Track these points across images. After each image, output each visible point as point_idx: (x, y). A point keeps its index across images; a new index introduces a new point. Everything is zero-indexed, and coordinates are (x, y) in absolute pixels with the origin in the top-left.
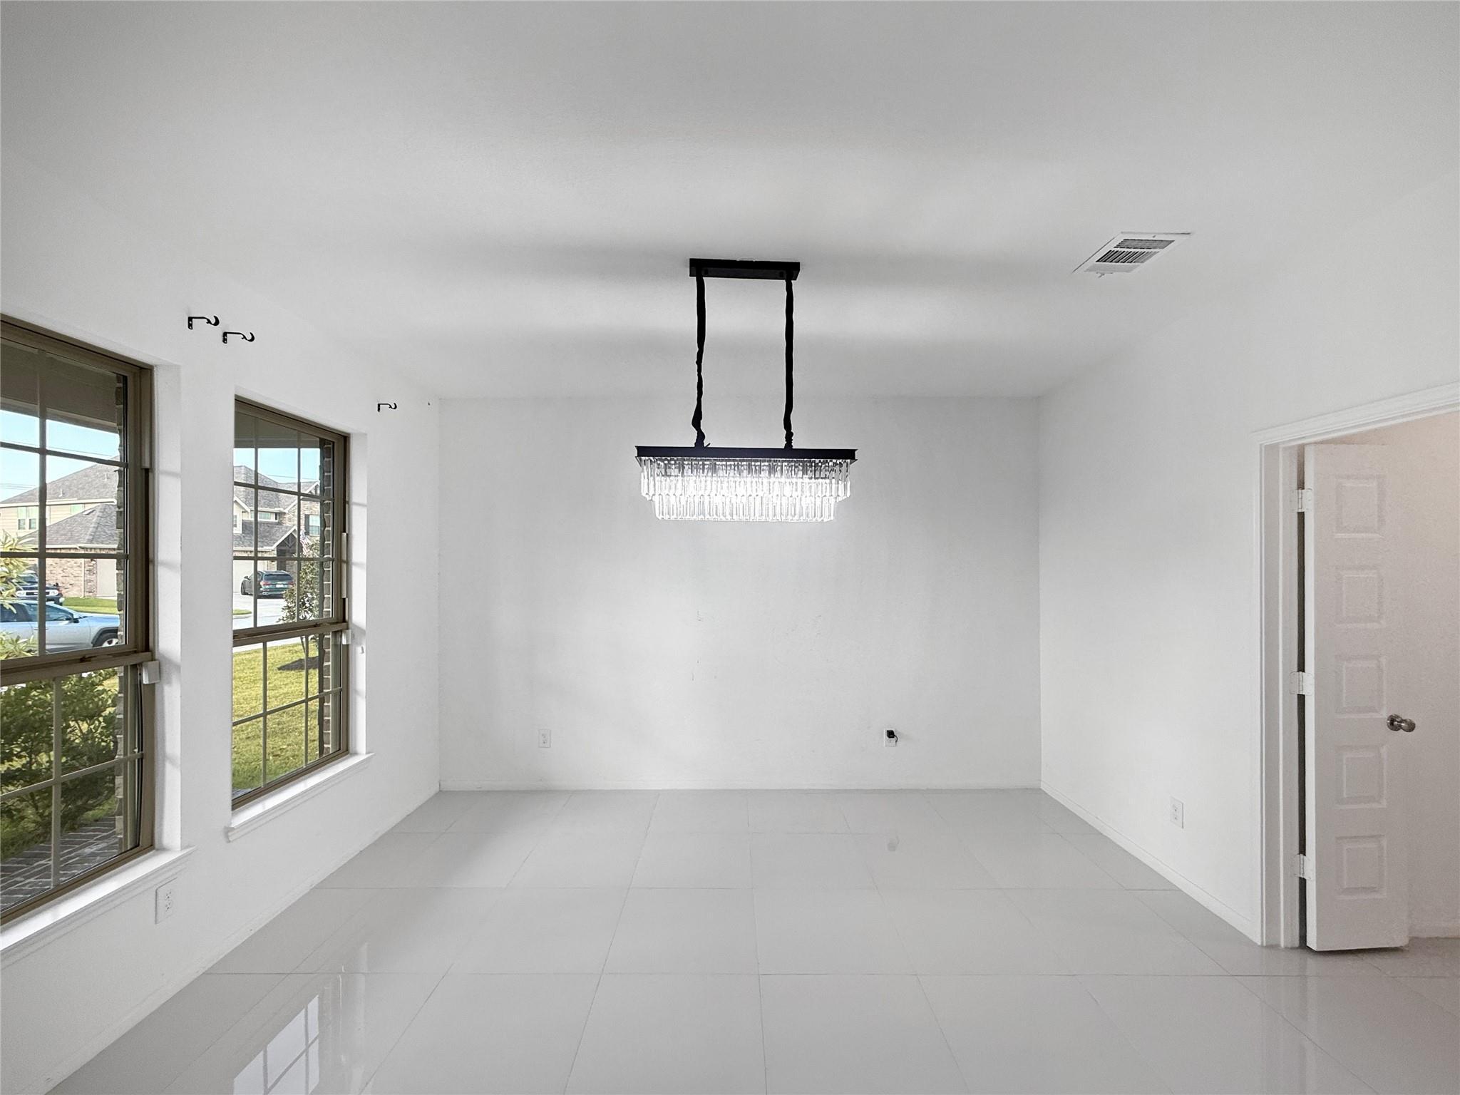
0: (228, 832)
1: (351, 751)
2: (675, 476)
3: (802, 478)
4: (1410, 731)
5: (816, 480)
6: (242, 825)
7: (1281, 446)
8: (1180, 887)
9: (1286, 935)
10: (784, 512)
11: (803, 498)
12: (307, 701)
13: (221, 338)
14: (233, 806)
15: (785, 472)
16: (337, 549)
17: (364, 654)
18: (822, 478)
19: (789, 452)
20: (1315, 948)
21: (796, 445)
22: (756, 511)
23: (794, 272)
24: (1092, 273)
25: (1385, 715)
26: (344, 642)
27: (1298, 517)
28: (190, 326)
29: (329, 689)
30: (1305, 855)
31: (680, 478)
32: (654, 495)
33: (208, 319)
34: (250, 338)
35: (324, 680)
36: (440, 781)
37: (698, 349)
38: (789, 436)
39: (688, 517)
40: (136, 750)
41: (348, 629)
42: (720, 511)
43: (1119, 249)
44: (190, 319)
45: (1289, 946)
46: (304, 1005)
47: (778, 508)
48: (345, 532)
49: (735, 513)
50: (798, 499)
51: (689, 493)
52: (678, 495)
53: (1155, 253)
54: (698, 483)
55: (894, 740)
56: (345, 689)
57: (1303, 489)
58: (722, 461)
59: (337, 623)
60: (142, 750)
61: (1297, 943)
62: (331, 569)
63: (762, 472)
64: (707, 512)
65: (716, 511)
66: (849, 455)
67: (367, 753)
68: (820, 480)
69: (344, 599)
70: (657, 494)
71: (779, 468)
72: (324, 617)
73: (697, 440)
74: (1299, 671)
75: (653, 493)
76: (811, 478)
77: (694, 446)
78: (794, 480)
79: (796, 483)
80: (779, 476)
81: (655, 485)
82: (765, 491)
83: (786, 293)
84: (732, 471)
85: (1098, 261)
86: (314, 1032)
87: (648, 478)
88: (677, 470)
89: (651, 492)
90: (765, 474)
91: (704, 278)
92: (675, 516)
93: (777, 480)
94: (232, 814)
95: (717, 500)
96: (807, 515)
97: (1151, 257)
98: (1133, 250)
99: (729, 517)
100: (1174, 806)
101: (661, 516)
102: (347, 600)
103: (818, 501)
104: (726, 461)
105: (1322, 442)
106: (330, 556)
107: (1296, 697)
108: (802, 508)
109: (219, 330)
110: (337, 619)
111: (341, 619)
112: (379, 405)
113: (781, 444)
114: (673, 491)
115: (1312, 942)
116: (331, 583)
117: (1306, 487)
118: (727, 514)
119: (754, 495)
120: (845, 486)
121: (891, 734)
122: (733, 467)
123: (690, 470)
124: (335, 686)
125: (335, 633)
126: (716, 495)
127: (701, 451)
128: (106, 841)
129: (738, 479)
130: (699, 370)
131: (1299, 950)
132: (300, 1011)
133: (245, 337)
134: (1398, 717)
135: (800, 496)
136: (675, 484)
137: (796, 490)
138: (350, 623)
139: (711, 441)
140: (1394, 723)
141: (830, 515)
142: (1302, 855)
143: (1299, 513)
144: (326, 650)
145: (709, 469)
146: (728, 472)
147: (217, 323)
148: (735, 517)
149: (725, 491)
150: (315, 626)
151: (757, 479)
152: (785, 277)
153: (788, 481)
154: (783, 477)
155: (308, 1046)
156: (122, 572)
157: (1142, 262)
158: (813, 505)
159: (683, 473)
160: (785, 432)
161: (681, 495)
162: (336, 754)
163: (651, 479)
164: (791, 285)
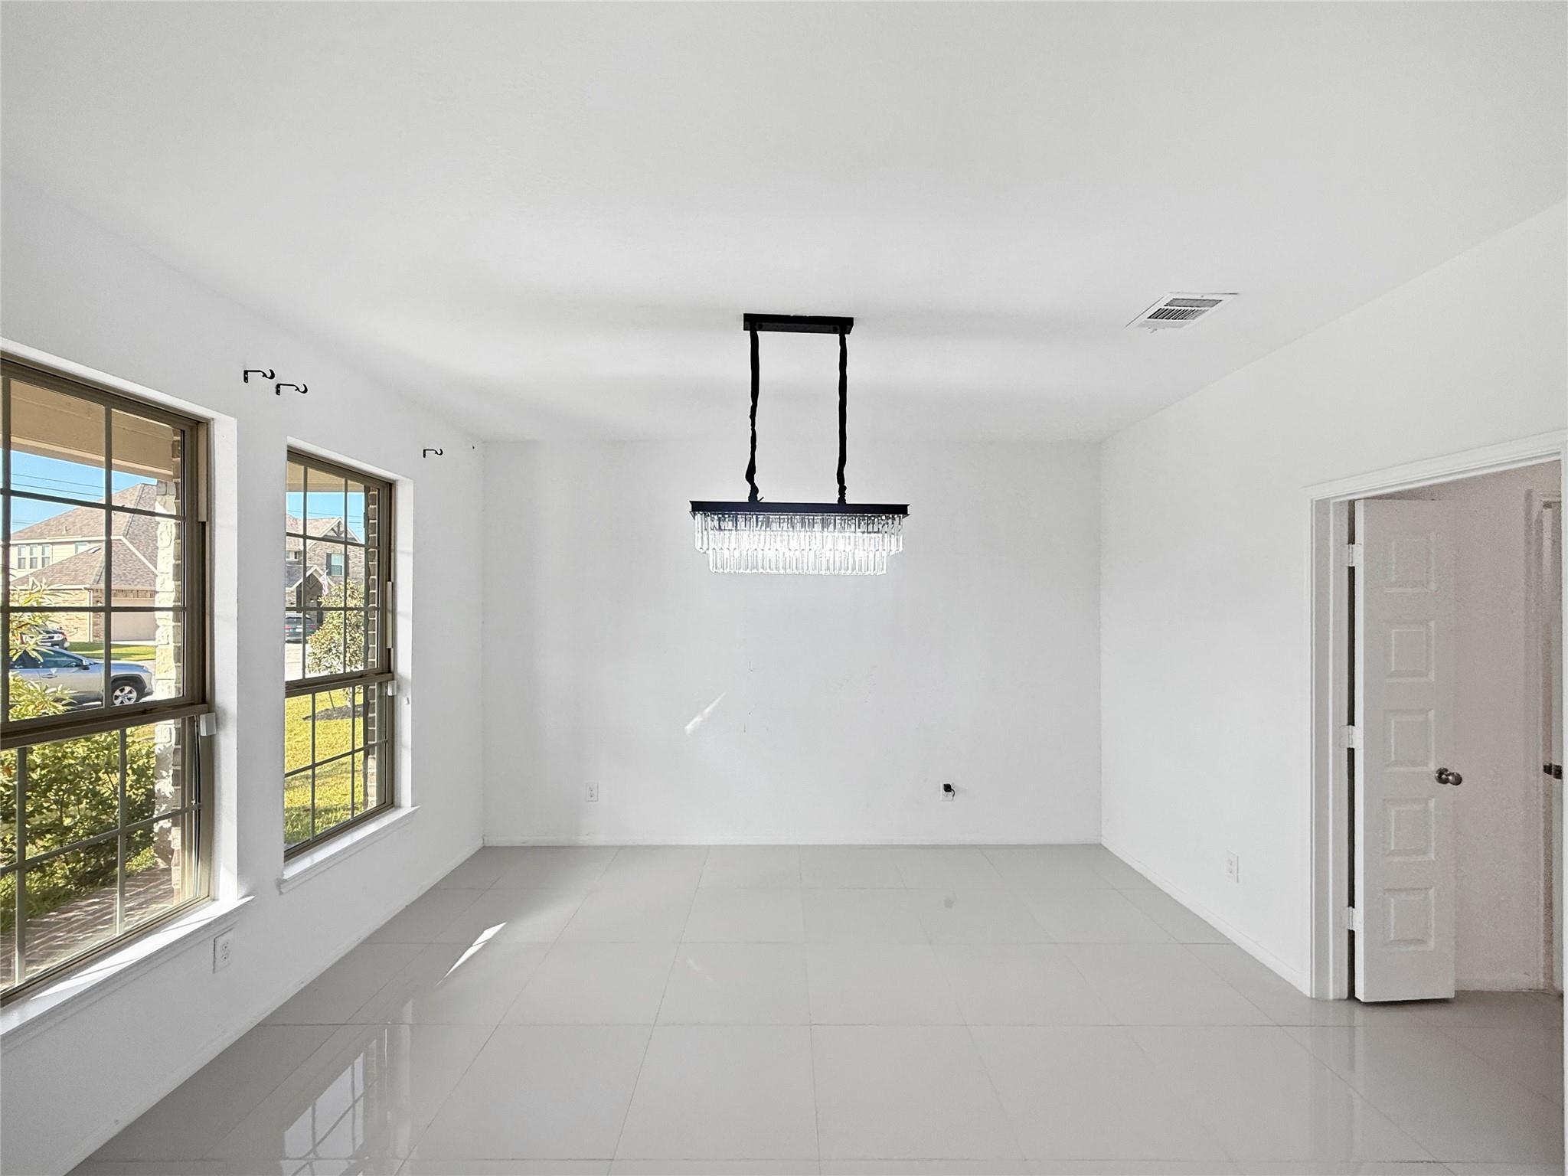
0: (280, 884)
1: (396, 804)
2: (729, 530)
3: (855, 532)
4: (1457, 784)
5: (869, 535)
6: (294, 877)
7: (1332, 501)
8: (1235, 942)
9: (1336, 988)
10: (837, 566)
11: (856, 551)
12: (353, 753)
13: (275, 390)
14: (285, 857)
15: (838, 526)
16: (382, 598)
17: (410, 705)
18: (875, 532)
19: (842, 507)
20: (1362, 1000)
21: (850, 499)
22: (810, 565)
23: (849, 327)
24: (1144, 329)
25: (1433, 768)
26: (390, 693)
27: (1349, 571)
28: (246, 379)
29: (374, 740)
30: (1354, 907)
31: (734, 532)
32: (708, 549)
33: (263, 373)
34: (303, 389)
35: (369, 732)
36: (484, 835)
37: (752, 404)
38: (842, 490)
39: (741, 571)
40: (194, 802)
41: (393, 679)
42: (773, 566)
43: (1170, 308)
44: (246, 372)
45: (1338, 997)
46: (349, 1062)
47: (831, 561)
48: (390, 580)
49: (788, 566)
50: (851, 554)
51: (742, 547)
52: (731, 549)
53: (1204, 311)
54: (751, 536)
55: (951, 793)
56: (390, 741)
57: (1354, 543)
58: (776, 515)
59: (382, 673)
60: (199, 801)
61: (1346, 995)
62: (376, 618)
63: (815, 525)
64: (760, 566)
65: (770, 564)
66: (901, 510)
67: (413, 806)
68: (873, 535)
69: (390, 650)
70: (711, 548)
71: (832, 521)
72: (369, 668)
73: (750, 494)
74: (1349, 724)
75: (707, 547)
76: (864, 532)
77: (747, 501)
78: (847, 534)
79: (849, 537)
80: (833, 530)
81: (708, 538)
82: (818, 544)
83: (839, 348)
84: (786, 524)
85: (1150, 317)
86: (360, 1090)
87: (702, 532)
88: (730, 523)
89: (705, 547)
90: (818, 527)
91: (758, 332)
92: (728, 570)
93: (830, 535)
94: (285, 866)
95: (771, 554)
96: (860, 570)
97: (1201, 314)
98: (1183, 308)
99: (782, 571)
100: (1229, 860)
101: (715, 570)
102: (392, 650)
103: (871, 555)
104: (780, 515)
105: (1374, 498)
106: (376, 605)
107: (1346, 750)
108: (854, 561)
109: (273, 383)
110: (383, 669)
111: (386, 669)
112: (425, 451)
113: (834, 499)
114: (726, 545)
115: (1360, 994)
116: (376, 632)
117: (1356, 543)
118: (781, 567)
119: (808, 548)
120: (898, 540)
121: (948, 788)
122: (786, 520)
123: (744, 523)
124: (380, 738)
125: (380, 684)
126: (769, 549)
127: (754, 506)
128: (142, 896)
129: (791, 534)
130: (753, 424)
131: (1347, 1002)
132: (347, 1068)
133: (298, 389)
134: (1446, 770)
135: (853, 551)
136: (729, 538)
137: (849, 544)
138: (395, 674)
139: (766, 495)
140: (1442, 776)
141: (883, 569)
142: (1351, 908)
143: (1349, 568)
144: (371, 701)
145: (762, 522)
146: (781, 525)
147: (273, 376)
148: (788, 571)
149: (778, 545)
150: (361, 677)
151: (809, 533)
152: (839, 331)
153: (841, 535)
154: (836, 530)
155: (355, 1102)
156: (180, 624)
157: (1193, 319)
158: (866, 559)
159: (736, 527)
160: (838, 485)
161: (735, 549)
162: (381, 807)
163: (705, 533)
164: (845, 339)
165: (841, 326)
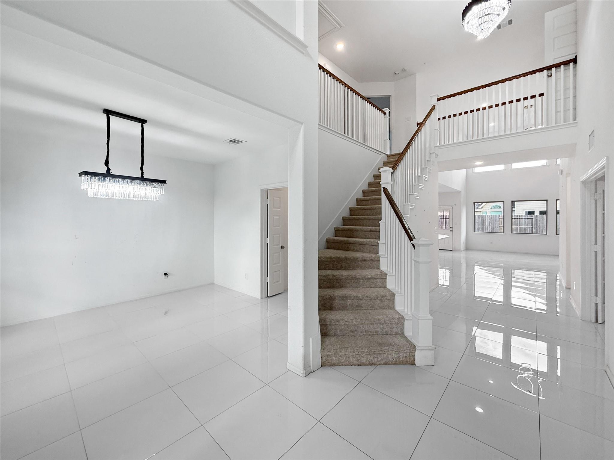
4: (284, 248)
7: (263, 189)
8: (246, 294)
19: (142, 179)
21: (145, 177)
23: (145, 122)
24: (227, 144)
30: (268, 277)
32: (88, 188)
37: (107, 140)
38: (142, 173)
55: (167, 276)
57: (268, 199)
61: (266, 296)
66: (164, 182)
71: (139, 183)
73: (107, 170)
74: (267, 238)
83: (141, 127)
85: (228, 141)
91: (110, 116)
98: (236, 141)
100: (245, 275)
104: (119, 179)
105: (273, 189)
107: (266, 244)
113: (140, 176)
115: (269, 296)
120: (163, 190)
121: (166, 274)
127: (108, 174)
129: (123, 186)
130: (108, 147)
131: (267, 298)
134: (282, 246)
139: (113, 172)
141: (157, 199)
143: (267, 204)
151: (130, 186)
152: (141, 123)
157: (238, 144)
160: (141, 172)
163: (87, 183)
164: (143, 126)
165: (143, 122)
